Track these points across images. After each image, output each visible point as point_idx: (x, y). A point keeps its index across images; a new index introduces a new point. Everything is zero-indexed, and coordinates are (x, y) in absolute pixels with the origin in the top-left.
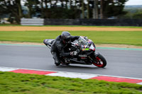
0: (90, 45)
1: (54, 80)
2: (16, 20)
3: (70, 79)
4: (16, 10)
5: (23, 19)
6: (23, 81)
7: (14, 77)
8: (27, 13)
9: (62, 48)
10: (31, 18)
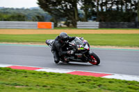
0: (84, 45)
1: (110, 82)
2: (72, 23)
3: (126, 82)
4: (72, 13)
5: (79, 23)
6: (79, 83)
7: (71, 78)
8: (83, 17)
9: (60, 47)
10: (87, 21)
